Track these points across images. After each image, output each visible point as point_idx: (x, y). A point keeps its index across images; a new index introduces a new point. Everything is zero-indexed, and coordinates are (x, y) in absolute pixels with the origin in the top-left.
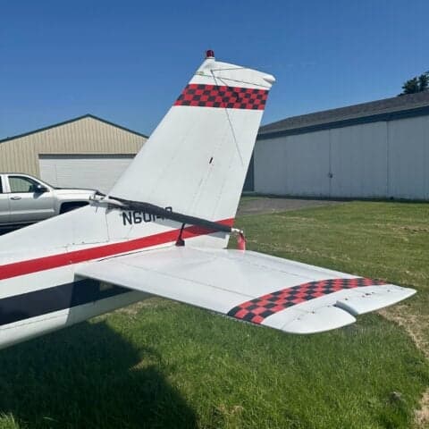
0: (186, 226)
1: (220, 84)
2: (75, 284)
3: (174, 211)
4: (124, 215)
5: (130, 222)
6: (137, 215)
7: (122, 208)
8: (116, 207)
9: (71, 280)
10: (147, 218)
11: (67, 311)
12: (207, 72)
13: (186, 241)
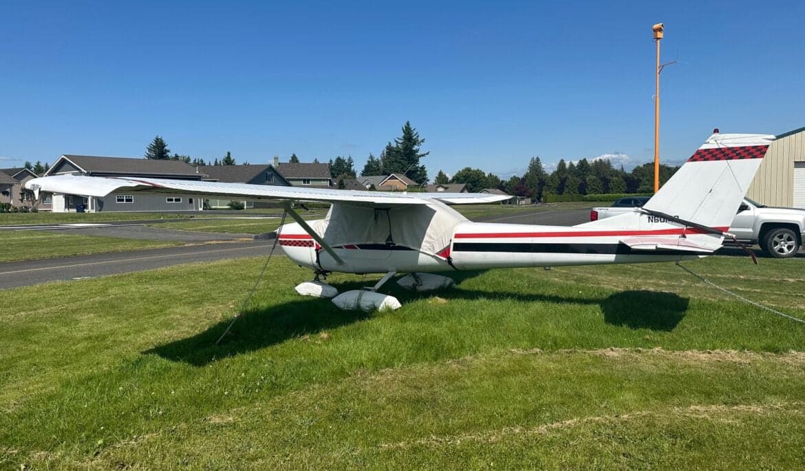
0: (688, 227)
1: (721, 146)
2: (619, 245)
3: (680, 218)
4: (649, 218)
5: (652, 221)
6: (656, 218)
7: (648, 214)
8: (645, 213)
9: (617, 243)
10: (662, 220)
11: (614, 255)
12: (713, 141)
13: (687, 235)
